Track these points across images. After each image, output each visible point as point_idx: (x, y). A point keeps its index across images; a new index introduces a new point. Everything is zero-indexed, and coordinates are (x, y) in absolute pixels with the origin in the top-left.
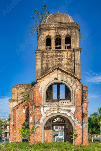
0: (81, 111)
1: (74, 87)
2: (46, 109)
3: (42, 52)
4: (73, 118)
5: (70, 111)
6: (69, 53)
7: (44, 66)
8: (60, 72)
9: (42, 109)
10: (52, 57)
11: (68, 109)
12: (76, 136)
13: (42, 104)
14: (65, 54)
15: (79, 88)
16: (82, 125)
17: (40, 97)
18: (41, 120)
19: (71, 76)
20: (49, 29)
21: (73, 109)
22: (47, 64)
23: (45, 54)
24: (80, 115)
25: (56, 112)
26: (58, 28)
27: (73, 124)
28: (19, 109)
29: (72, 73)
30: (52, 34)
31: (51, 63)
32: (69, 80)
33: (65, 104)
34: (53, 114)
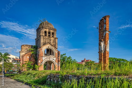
0: (57, 60)
1: (55, 51)
2: (45, 58)
3: (44, 36)
4: (55, 62)
5: (54, 59)
6: (54, 39)
7: (44, 41)
8: (50, 45)
9: (43, 58)
10: (47, 39)
11: (53, 58)
12: (56, 68)
13: (43, 56)
14: (52, 39)
15: (57, 52)
16: (58, 64)
17: (42, 53)
18: (43, 62)
19: (54, 47)
20: (46, 29)
21: (55, 59)
22: (45, 41)
23: (44, 37)
24: (57, 61)
25: (49, 59)
26: (50, 29)
27: (55, 64)
28: (25, 56)
29: (55, 46)
30: (47, 30)
31: (47, 41)
32: (53, 48)
33: (52, 57)
34: (47, 60)
